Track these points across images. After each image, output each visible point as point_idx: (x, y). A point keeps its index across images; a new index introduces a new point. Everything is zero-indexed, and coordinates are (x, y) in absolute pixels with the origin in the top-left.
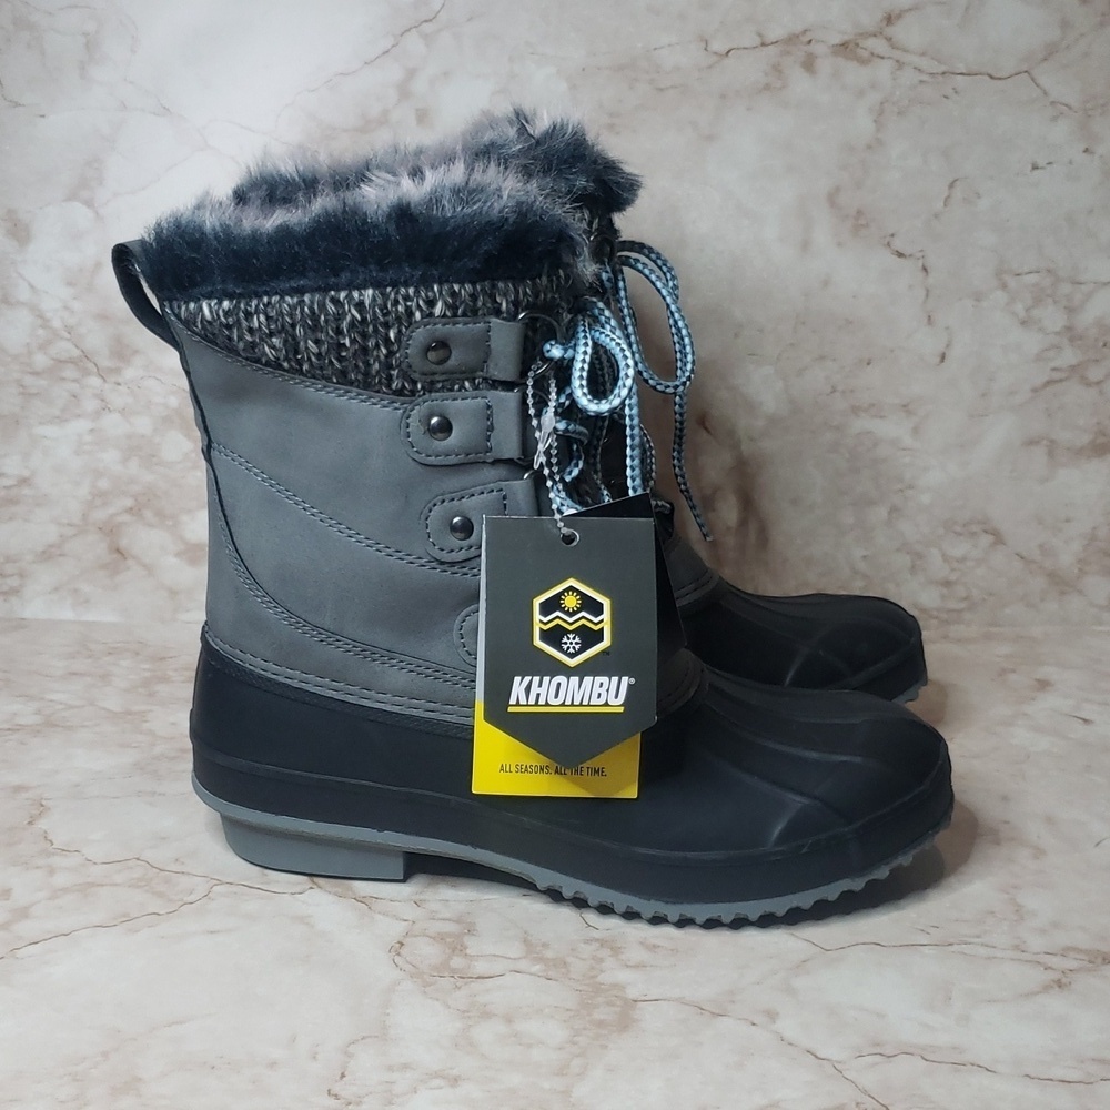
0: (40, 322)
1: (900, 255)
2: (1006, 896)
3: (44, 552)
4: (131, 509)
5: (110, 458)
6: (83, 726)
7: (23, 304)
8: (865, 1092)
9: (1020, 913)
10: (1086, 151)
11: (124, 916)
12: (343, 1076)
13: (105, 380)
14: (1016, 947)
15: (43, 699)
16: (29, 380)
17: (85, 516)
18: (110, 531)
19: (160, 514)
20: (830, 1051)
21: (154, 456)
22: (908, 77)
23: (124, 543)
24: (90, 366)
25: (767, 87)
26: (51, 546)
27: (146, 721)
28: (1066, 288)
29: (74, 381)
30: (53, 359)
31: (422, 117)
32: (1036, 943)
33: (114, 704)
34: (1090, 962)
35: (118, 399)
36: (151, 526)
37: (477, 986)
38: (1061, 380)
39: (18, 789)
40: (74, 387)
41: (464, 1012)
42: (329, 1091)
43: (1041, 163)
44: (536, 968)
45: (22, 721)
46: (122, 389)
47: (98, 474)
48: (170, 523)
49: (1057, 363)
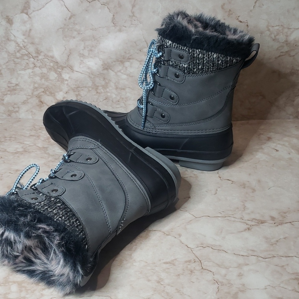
0: (17, 45)
1: (241, 22)
2: (242, 203)
3: (23, 102)
4: (44, 91)
5: (37, 79)
6: (33, 152)
7: (12, 40)
8: (197, 257)
9: (245, 208)
13: (34, 59)
14: (241, 218)
15: (23, 143)
16: (16, 60)
17: (32, 94)
18: (39, 97)
19: (51, 93)
20: (191, 246)
21: (48, 78)
23: (42, 100)
26: (25, 101)
27: (47, 150)
28: (286, 30)
29: (27, 60)
30: (22, 54)
33: (40, 145)
34: (258, 223)
35: (38, 64)
36: (48, 95)
38: (283, 55)
39: (17, 170)
40: (27, 61)
45: (18, 150)
46: (39, 61)
47: (35, 83)
48: (53, 95)
49: (282, 51)
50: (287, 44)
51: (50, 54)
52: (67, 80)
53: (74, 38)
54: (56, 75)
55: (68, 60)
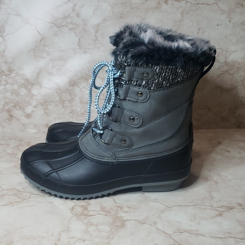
2: (209, 194)
4: (14, 106)
5: (8, 94)
6: (3, 157)
8: (176, 241)
9: (212, 197)
10: (229, 21)
11: (11, 202)
12: (59, 240)
13: (7, 77)
14: (211, 206)
17: (3, 108)
18: (9, 111)
19: (20, 107)
20: (169, 232)
21: (18, 94)
22: (189, 5)
23: (12, 114)
24: (3, 74)
25: (157, 7)
27: (17, 155)
28: (225, 53)
31: (78, 15)
32: (215, 205)
34: (227, 209)
35: (10, 81)
36: (18, 110)
37: (90, 218)
38: (224, 74)
41: (87, 224)
42: (56, 244)
43: (219, 24)
44: (103, 213)
46: (11, 79)
47: (6, 98)
48: (22, 109)
49: (222, 70)
50: (226, 64)
51: (21, 72)
52: (36, 96)
53: (44, 58)
54: (26, 91)
55: (38, 77)
